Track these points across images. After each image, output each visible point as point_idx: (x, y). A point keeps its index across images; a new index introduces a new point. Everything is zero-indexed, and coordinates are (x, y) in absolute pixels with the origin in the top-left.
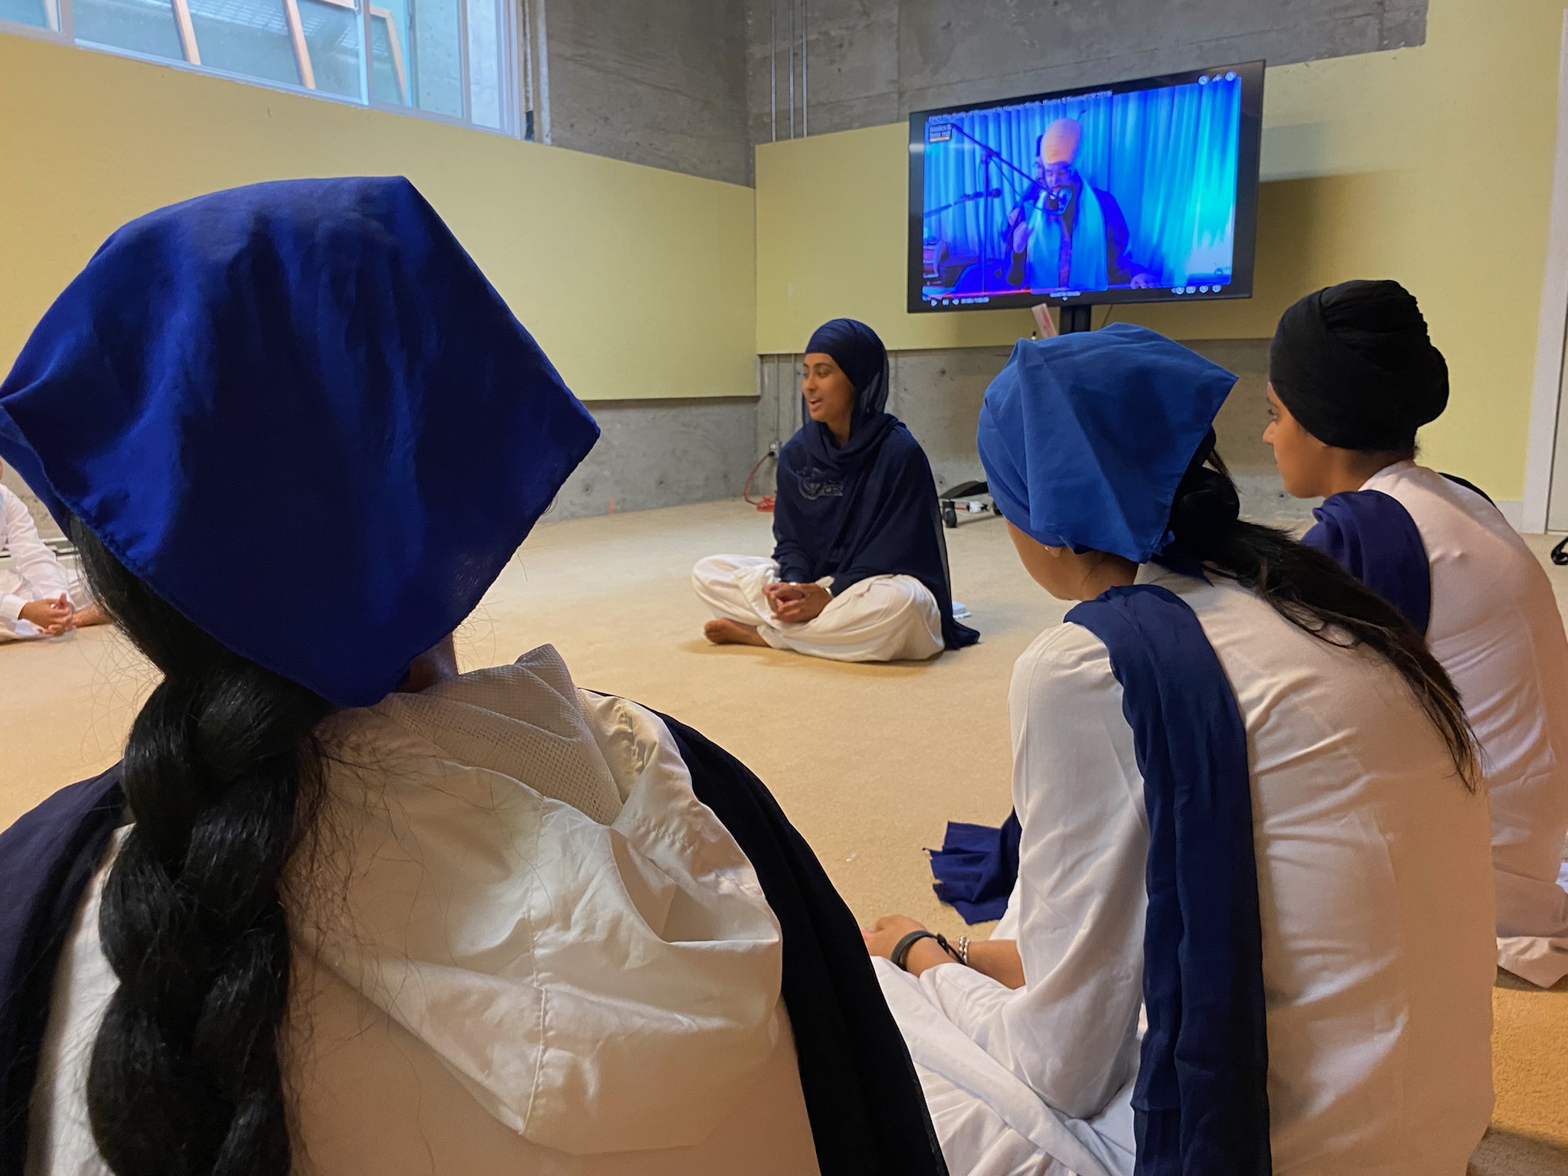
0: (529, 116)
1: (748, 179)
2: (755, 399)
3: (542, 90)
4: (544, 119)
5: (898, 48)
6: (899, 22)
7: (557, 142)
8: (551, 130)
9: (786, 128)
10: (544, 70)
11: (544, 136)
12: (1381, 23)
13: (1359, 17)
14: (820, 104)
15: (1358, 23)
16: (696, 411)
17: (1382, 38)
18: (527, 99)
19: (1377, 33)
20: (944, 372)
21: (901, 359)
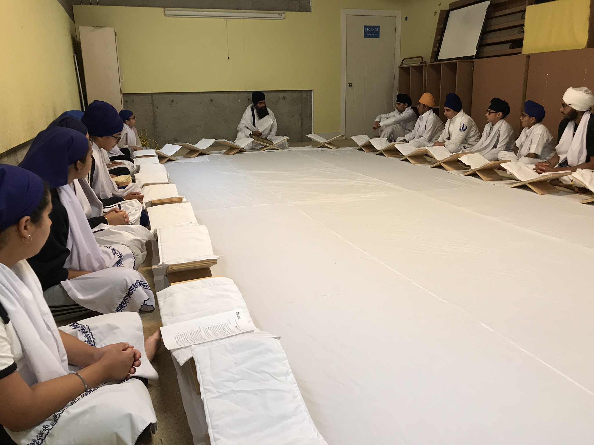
12: (300, 4)
15: (294, 2)
17: (300, 8)
19: (299, 6)
20: (173, 101)
21: (154, 96)
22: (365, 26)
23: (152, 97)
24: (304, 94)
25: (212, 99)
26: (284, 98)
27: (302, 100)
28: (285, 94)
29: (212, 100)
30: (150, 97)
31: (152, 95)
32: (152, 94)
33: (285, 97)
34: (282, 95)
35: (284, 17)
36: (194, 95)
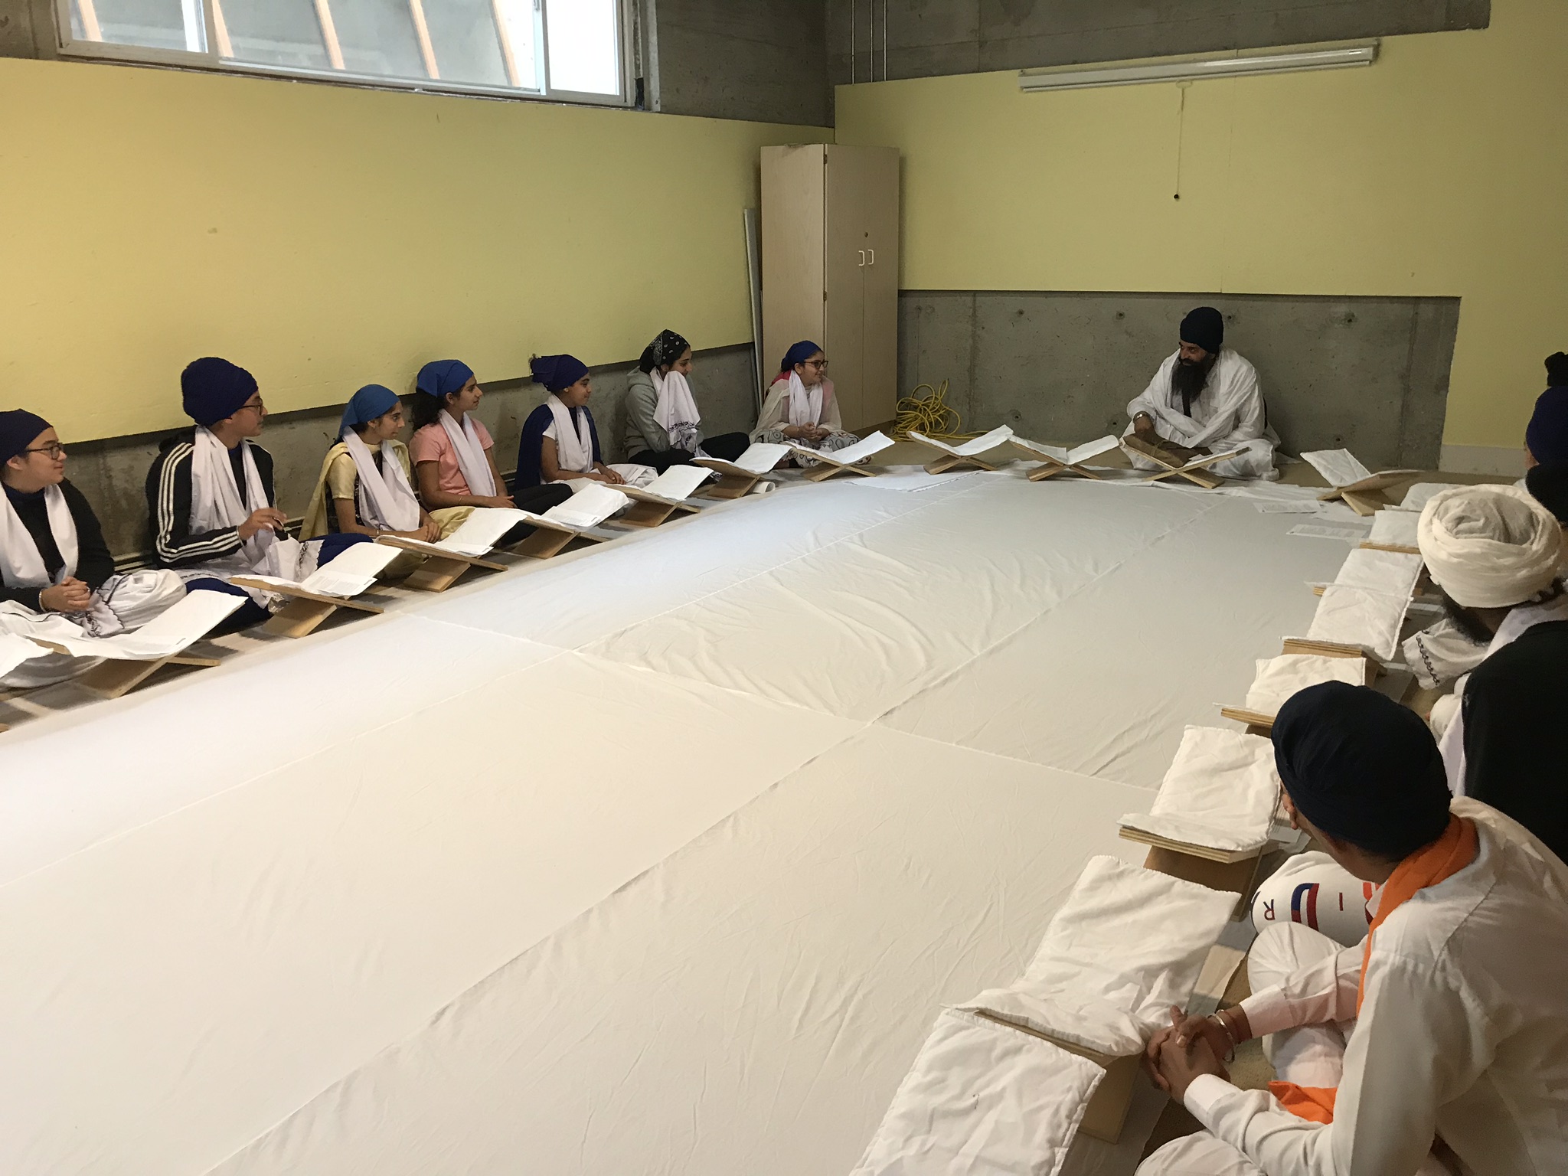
0: (640, 84)
1: (828, 120)
3: (651, 59)
4: (654, 87)
7: (666, 110)
8: (661, 97)
9: (869, 71)
10: (654, 39)
11: (654, 102)
12: (1449, 3)
14: (901, 48)
17: (1449, 18)
18: (637, 67)
19: (1444, 10)
20: (1021, 313)
21: (979, 299)
23: (975, 300)
24: (1427, 312)
25: (1122, 311)
26: (1350, 319)
27: (1413, 329)
28: (1354, 309)
29: (1121, 315)
30: (969, 299)
31: (974, 296)
32: (975, 293)
33: (1353, 316)
34: (1342, 309)
35: (1371, 58)
36: (1075, 299)
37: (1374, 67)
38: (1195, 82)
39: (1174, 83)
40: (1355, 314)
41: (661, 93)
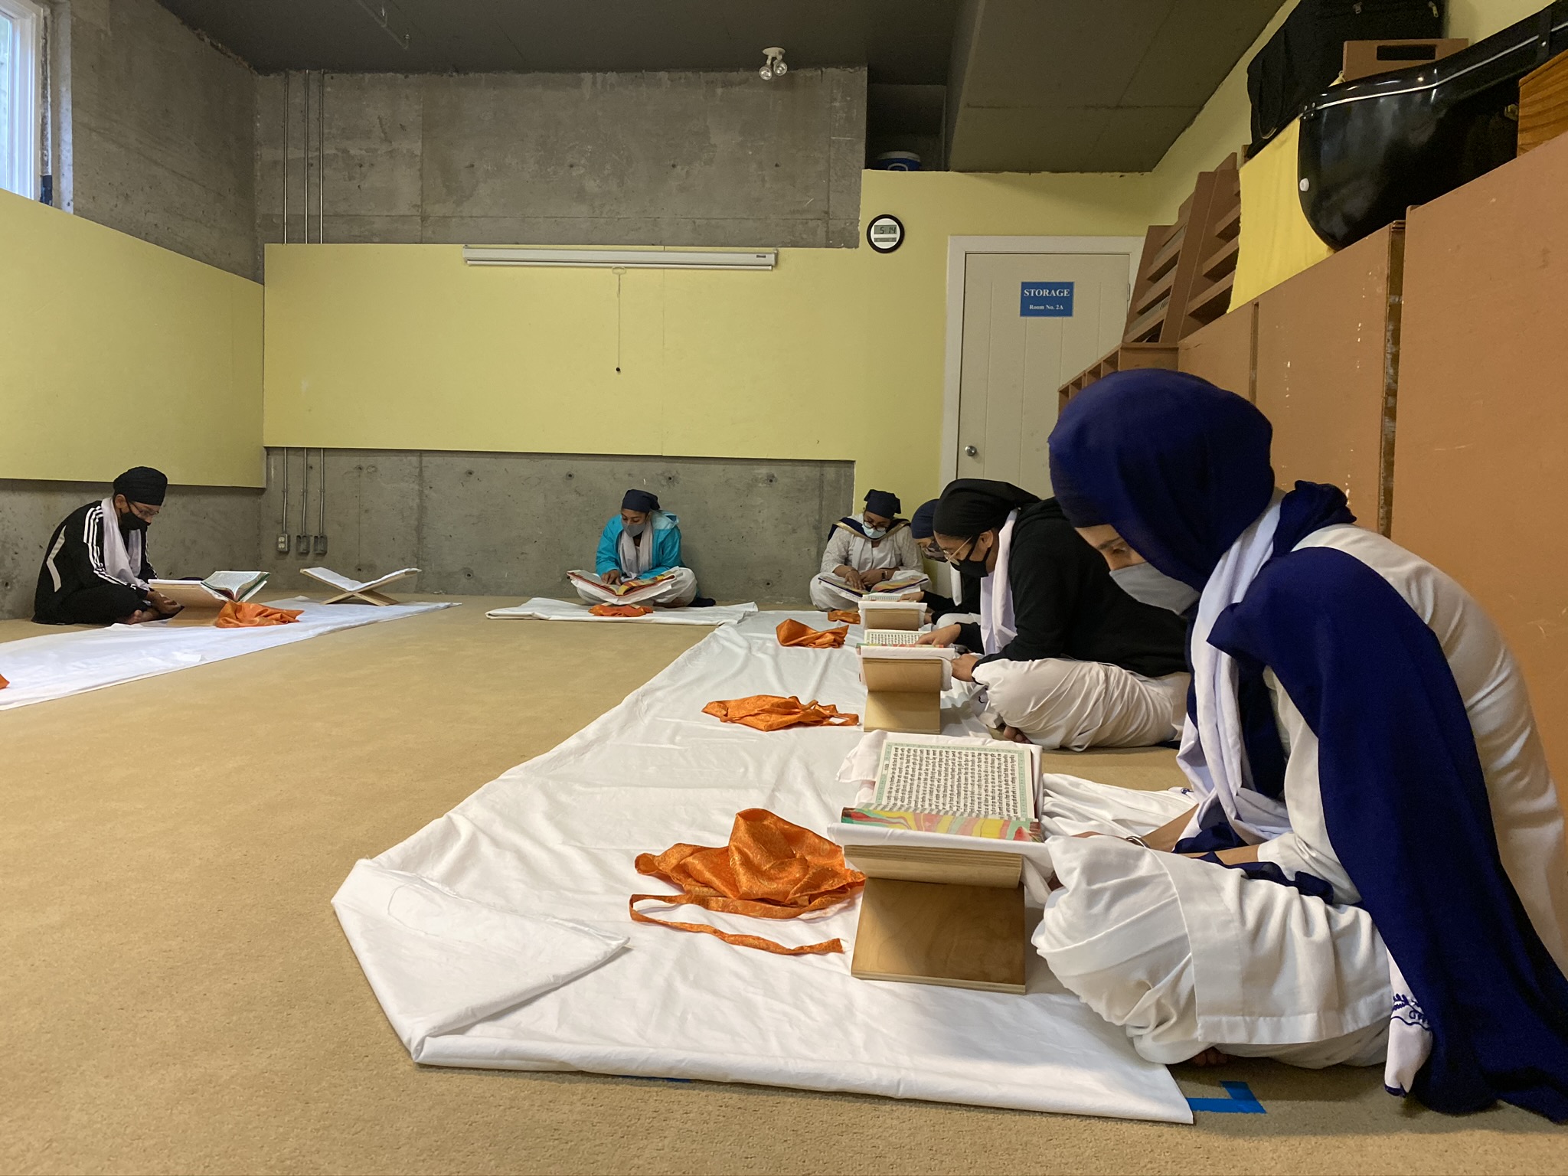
0: (47, 180)
1: (257, 275)
2: (260, 492)
3: (63, 158)
4: (66, 185)
5: (421, 177)
6: (422, 155)
7: (80, 213)
8: (74, 199)
9: (301, 232)
10: (67, 137)
11: (65, 204)
12: (828, 228)
13: (812, 220)
14: (336, 215)
15: (811, 224)
16: (205, 500)
17: (828, 239)
18: (44, 164)
19: (824, 234)
20: (470, 473)
21: (426, 459)
22: (1023, 283)
23: (421, 462)
24: (830, 473)
25: (572, 472)
26: (771, 479)
27: (821, 487)
28: (773, 470)
29: (570, 476)
30: (414, 459)
31: (421, 456)
32: (421, 452)
33: (773, 477)
34: (763, 471)
35: (773, 263)
36: (524, 461)
37: (775, 271)
38: (628, 270)
39: (610, 270)
40: (776, 476)
41: (74, 195)
